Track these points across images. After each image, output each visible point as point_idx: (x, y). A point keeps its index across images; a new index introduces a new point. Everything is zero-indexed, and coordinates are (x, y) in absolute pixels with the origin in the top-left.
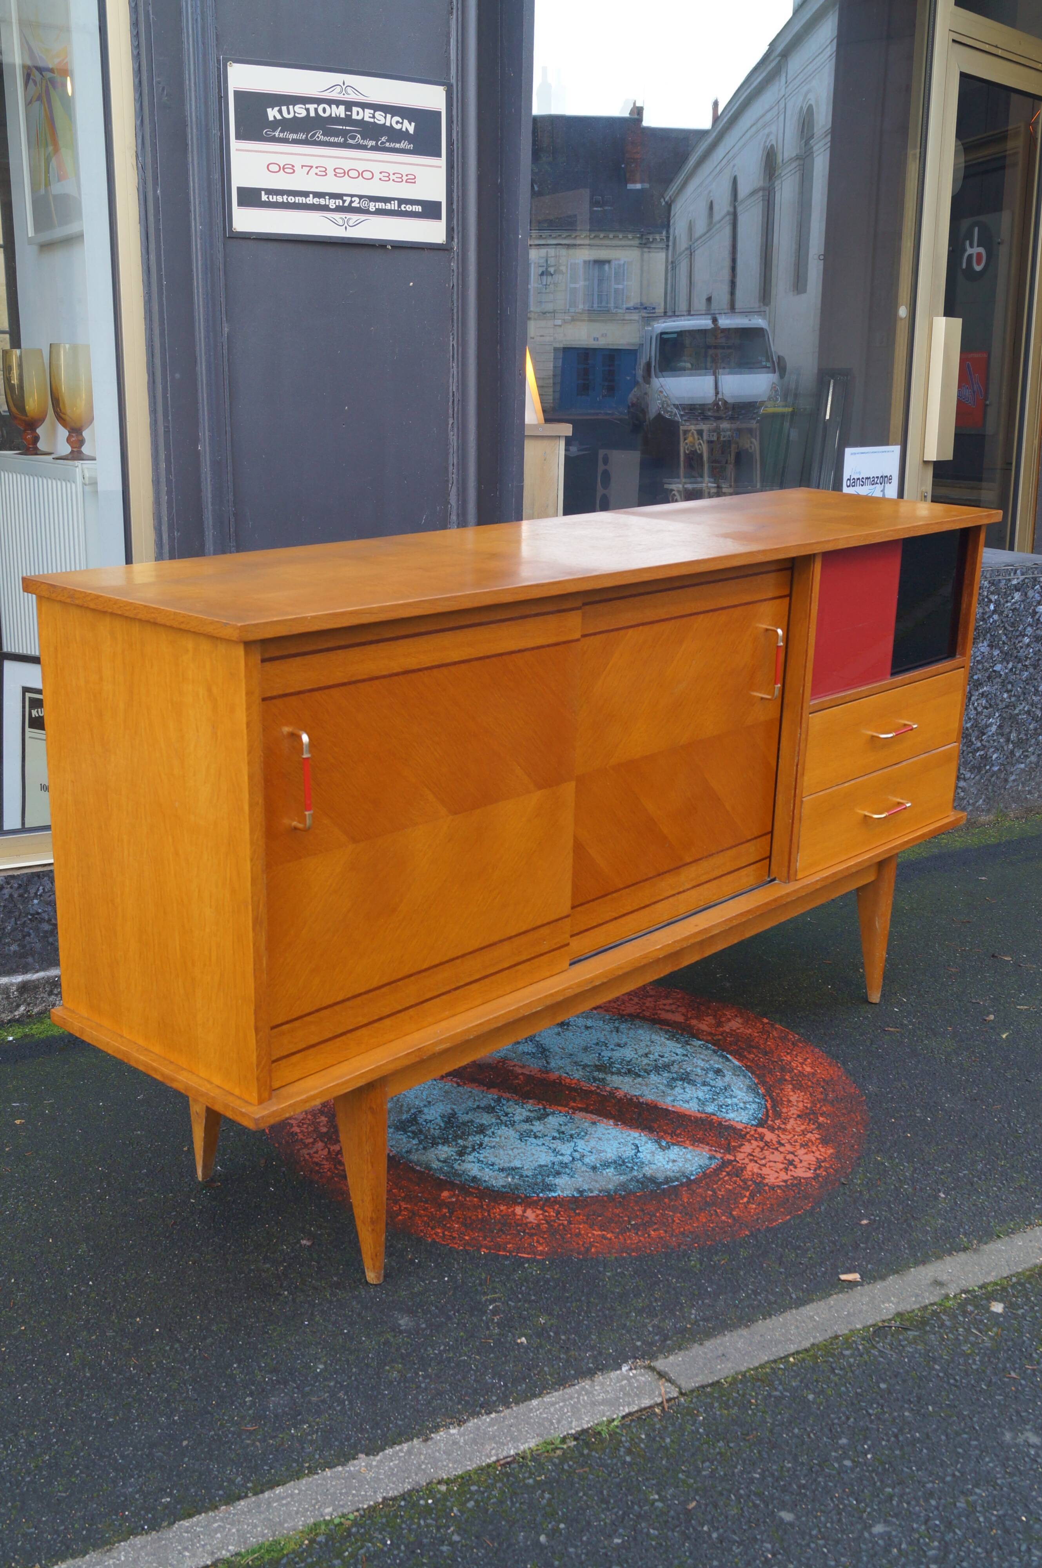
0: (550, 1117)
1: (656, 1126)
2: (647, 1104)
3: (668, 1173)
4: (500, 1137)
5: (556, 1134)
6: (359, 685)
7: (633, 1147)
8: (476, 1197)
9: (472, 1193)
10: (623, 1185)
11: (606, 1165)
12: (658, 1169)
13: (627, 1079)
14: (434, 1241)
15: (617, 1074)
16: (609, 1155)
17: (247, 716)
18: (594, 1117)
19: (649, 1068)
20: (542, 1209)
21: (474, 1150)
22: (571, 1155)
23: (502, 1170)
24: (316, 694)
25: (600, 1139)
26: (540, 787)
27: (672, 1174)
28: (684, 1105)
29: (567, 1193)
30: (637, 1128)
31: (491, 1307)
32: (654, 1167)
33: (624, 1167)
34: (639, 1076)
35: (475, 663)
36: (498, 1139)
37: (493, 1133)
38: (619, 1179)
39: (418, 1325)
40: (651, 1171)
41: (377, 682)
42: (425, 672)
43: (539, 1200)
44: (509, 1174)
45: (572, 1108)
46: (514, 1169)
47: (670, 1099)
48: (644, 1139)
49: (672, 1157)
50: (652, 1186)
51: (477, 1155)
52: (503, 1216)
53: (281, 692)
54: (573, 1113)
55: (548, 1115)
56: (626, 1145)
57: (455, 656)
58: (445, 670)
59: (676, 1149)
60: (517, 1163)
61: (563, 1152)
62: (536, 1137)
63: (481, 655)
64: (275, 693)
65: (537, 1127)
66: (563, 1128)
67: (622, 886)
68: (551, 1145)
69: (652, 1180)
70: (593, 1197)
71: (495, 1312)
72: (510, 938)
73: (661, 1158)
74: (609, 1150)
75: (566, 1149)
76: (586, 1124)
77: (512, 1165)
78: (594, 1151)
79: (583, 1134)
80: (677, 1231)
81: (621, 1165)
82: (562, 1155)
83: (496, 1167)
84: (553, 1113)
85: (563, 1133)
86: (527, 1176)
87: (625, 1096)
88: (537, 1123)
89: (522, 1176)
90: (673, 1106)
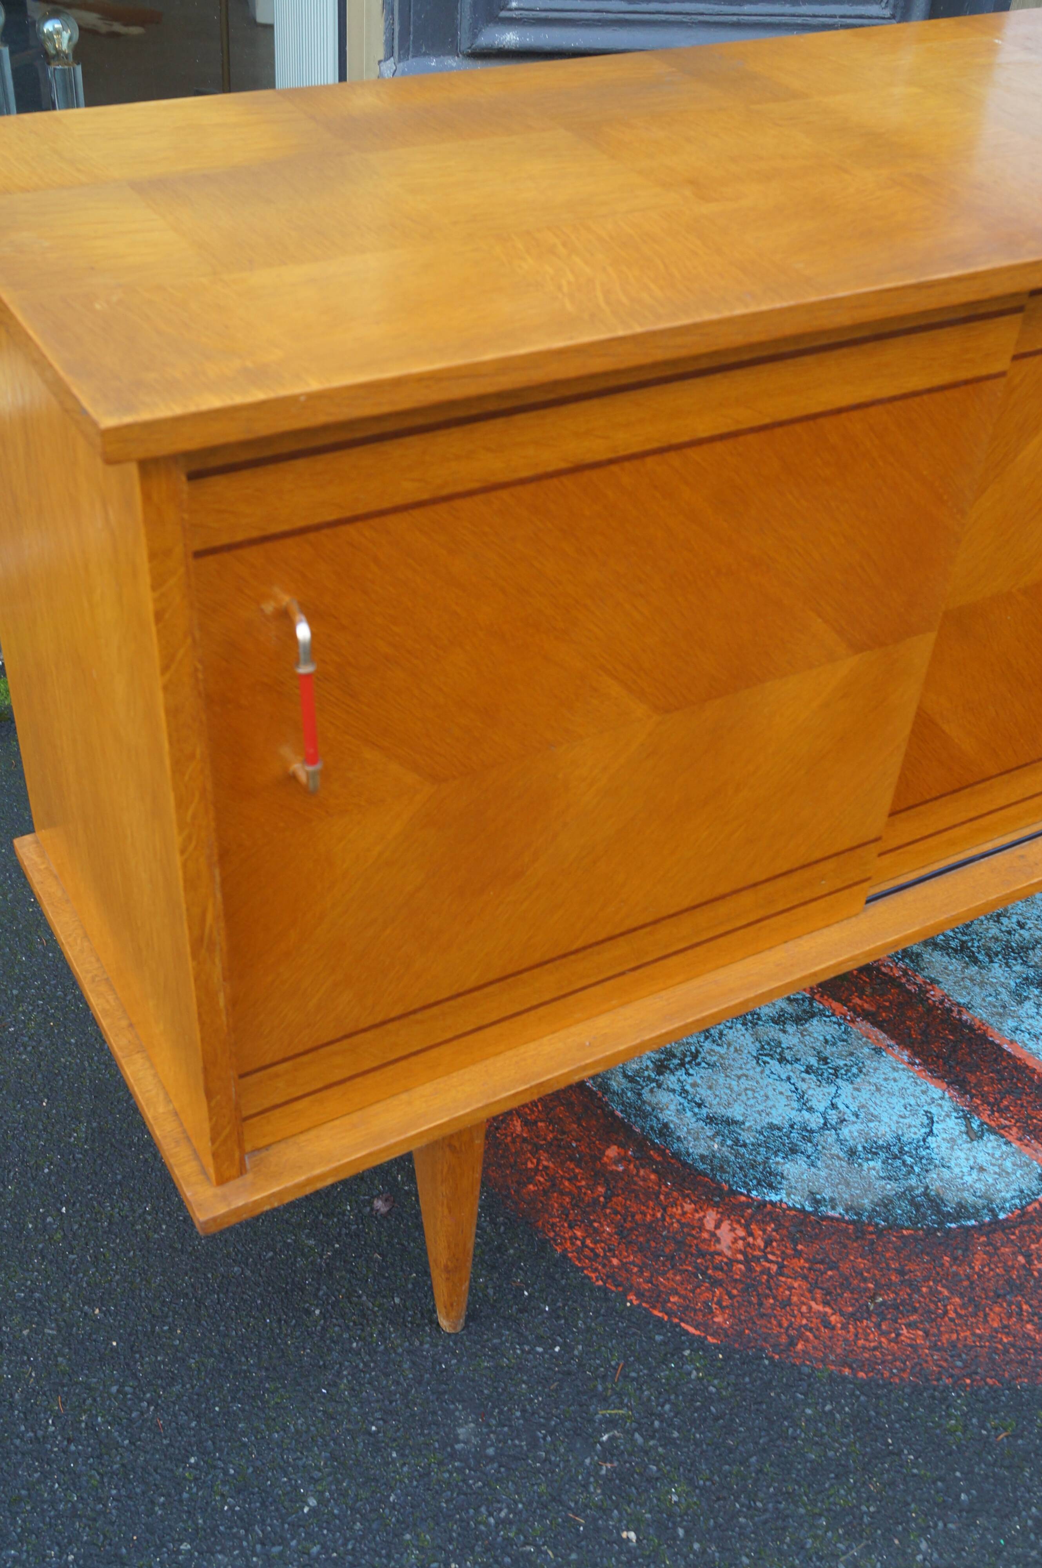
0: (815, 1021)
1: (973, 1079)
2: (971, 1028)
3: (966, 1194)
4: (729, 1045)
5: (813, 1061)
6: (457, 503)
7: (926, 1121)
8: (655, 1171)
9: (653, 1160)
10: (886, 1203)
11: (873, 1151)
12: (950, 1181)
13: (955, 964)
14: (564, 1256)
15: (942, 948)
16: (883, 1129)
17: (156, 601)
18: (882, 1036)
19: (996, 947)
20: (747, 1227)
21: (682, 1064)
22: (824, 1115)
23: (710, 1120)
24: (350, 530)
25: (878, 1090)
26: (857, 648)
27: (971, 1199)
28: (1031, 1044)
29: (798, 1200)
30: (941, 1078)
31: (605, 1438)
32: (946, 1174)
33: (898, 1163)
34: (976, 961)
35: (750, 438)
36: (722, 1050)
37: (721, 1034)
38: (884, 1188)
39: (484, 1446)
40: (938, 1183)
41: (504, 494)
42: (627, 464)
43: (749, 1206)
44: (717, 1133)
45: (853, 1009)
46: (730, 1122)
47: (1011, 1023)
48: (947, 1105)
49: (982, 1159)
50: (932, 1219)
51: (684, 1077)
52: (682, 1225)
53: (255, 534)
54: (852, 1021)
55: (813, 1015)
56: (914, 1114)
57: (703, 427)
58: (674, 459)
59: (991, 1142)
60: (736, 1112)
61: (814, 1103)
62: (782, 1060)
63: (767, 421)
64: (240, 537)
65: (790, 1038)
66: (828, 1051)
67: (995, 772)
68: (799, 1084)
69: (935, 1203)
70: (832, 1219)
71: (609, 1451)
72: (755, 885)
73: (962, 1155)
74: (885, 1118)
75: (819, 1096)
76: (866, 1050)
77: (729, 1113)
78: (862, 1115)
79: (855, 1070)
80: (945, 1338)
81: (895, 1157)
82: (810, 1110)
83: (704, 1111)
84: (822, 1013)
85: (825, 1060)
86: (745, 1145)
87: (942, 1002)
88: (791, 1028)
89: (736, 1142)
90: (1012, 1042)
